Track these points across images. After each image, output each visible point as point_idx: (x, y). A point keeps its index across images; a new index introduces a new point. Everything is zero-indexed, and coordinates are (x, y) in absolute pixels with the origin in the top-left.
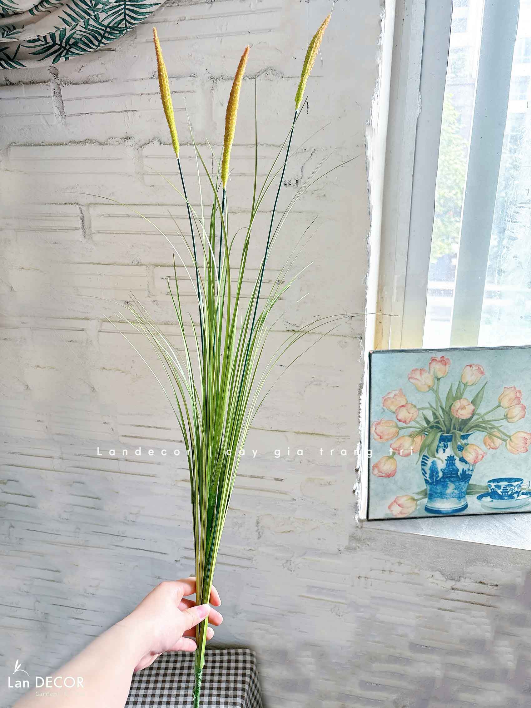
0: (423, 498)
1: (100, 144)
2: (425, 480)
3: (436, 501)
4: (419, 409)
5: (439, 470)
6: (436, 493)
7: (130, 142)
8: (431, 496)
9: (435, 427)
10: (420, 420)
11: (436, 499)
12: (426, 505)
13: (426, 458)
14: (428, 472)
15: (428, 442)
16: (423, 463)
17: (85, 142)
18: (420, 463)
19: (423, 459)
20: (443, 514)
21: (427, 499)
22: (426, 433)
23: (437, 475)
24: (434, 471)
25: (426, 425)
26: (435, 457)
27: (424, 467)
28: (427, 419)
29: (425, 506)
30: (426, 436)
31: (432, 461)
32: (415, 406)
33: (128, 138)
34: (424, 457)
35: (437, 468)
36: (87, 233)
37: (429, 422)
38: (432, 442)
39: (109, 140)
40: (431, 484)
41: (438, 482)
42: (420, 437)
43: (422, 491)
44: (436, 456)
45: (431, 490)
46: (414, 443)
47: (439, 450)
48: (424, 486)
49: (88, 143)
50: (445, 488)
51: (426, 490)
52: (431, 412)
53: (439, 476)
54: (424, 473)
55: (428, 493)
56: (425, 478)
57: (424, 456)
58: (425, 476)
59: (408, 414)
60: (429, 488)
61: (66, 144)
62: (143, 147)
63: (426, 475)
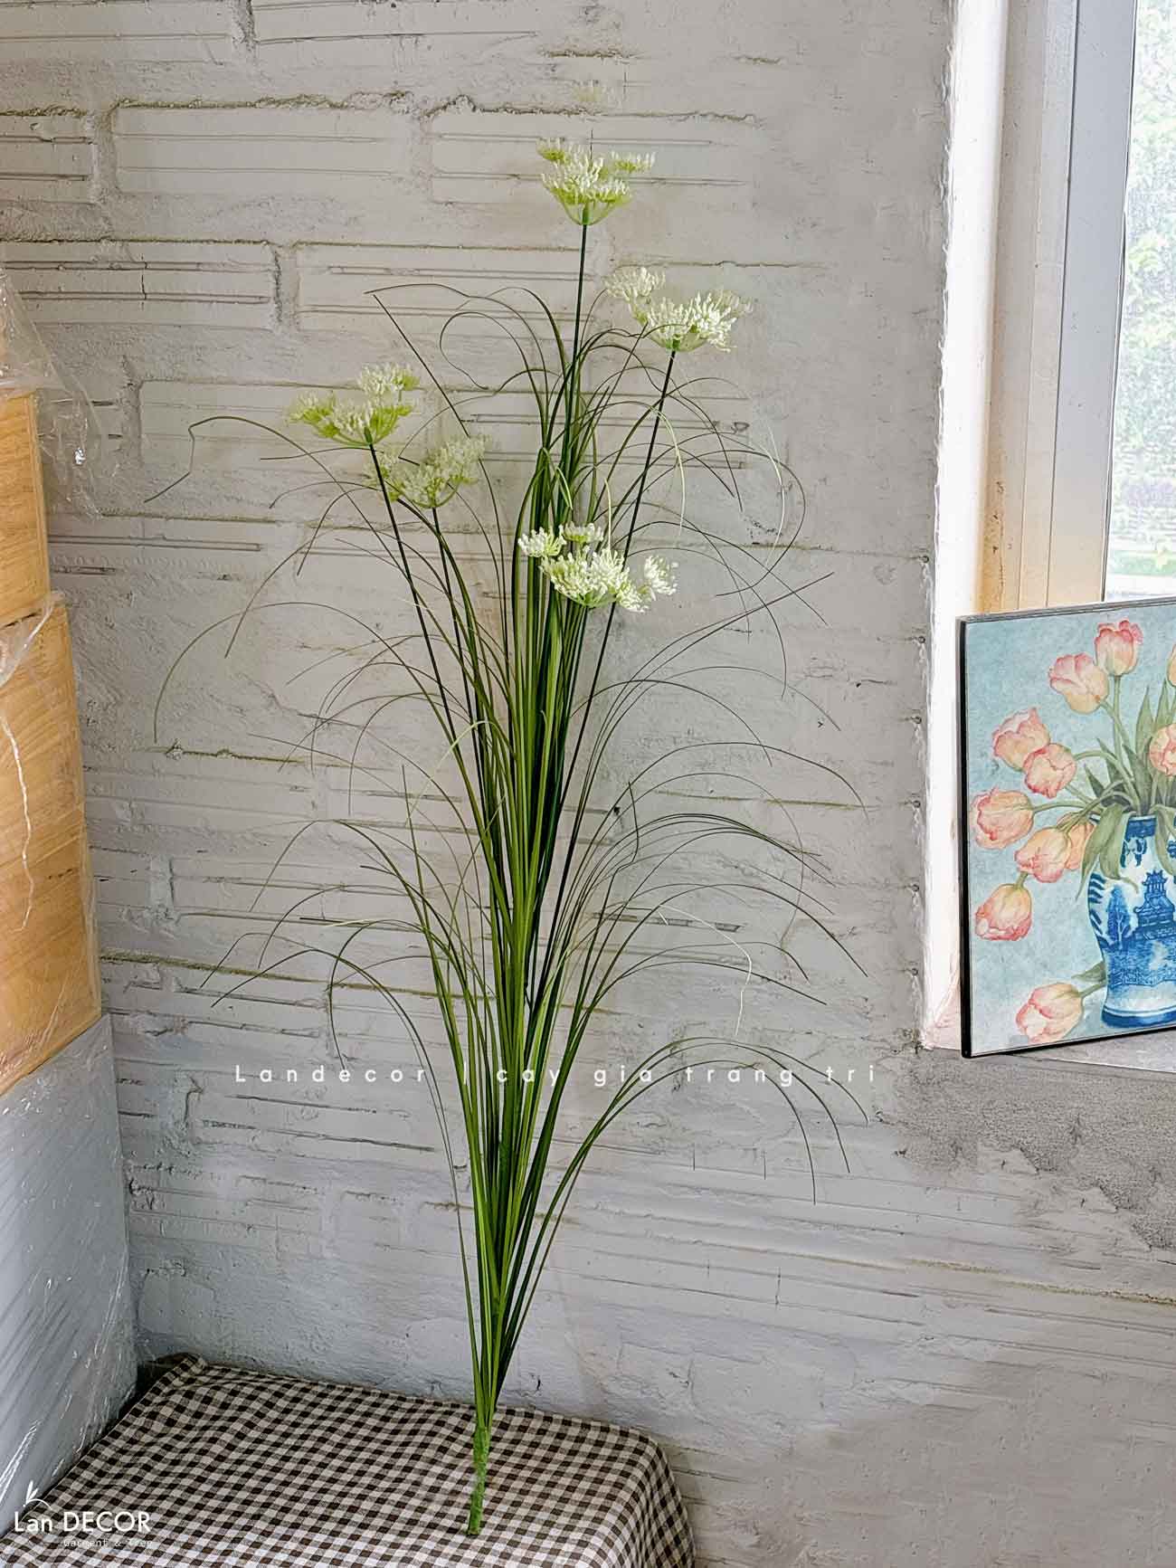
0: (1096, 988)
1: (333, 106)
2: (1099, 939)
3: (1127, 993)
4: (1077, 757)
5: (1130, 912)
6: (1126, 972)
7: (402, 105)
8: (1114, 980)
9: (1115, 801)
10: (1081, 785)
11: (1126, 987)
12: (1105, 1007)
13: (1097, 882)
14: (1104, 917)
15: (1101, 840)
16: (1092, 896)
17: (298, 102)
18: (1084, 896)
19: (1091, 884)
20: (1144, 1025)
21: (1105, 990)
22: (1094, 816)
23: (1125, 926)
24: (1117, 914)
25: (1093, 797)
26: (1118, 878)
27: (1094, 906)
28: (1096, 781)
29: (1101, 1008)
30: (1095, 825)
31: (1112, 888)
32: (1067, 750)
33: (396, 95)
34: (1093, 880)
35: (1124, 907)
36: (285, 312)
37: (1101, 786)
38: (1110, 840)
39: (354, 99)
40: (1113, 948)
41: (1128, 943)
42: (1082, 828)
43: (1091, 971)
44: (1122, 875)
45: (1113, 965)
46: (1069, 844)
47: (1127, 858)
48: (1097, 957)
49: (304, 106)
50: (1147, 958)
51: (1102, 964)
52: (1103, 761)
53: (1129, 927)
54: (1096, 922)
55: (1108, 973)
56: (1099, 934)
57: (1093, 876)
58: (1098, 929)
59: (1052, 770)
60: (1108, 960)
61: (254, 106)
62: (432, 116)
63: (1099, 927)
